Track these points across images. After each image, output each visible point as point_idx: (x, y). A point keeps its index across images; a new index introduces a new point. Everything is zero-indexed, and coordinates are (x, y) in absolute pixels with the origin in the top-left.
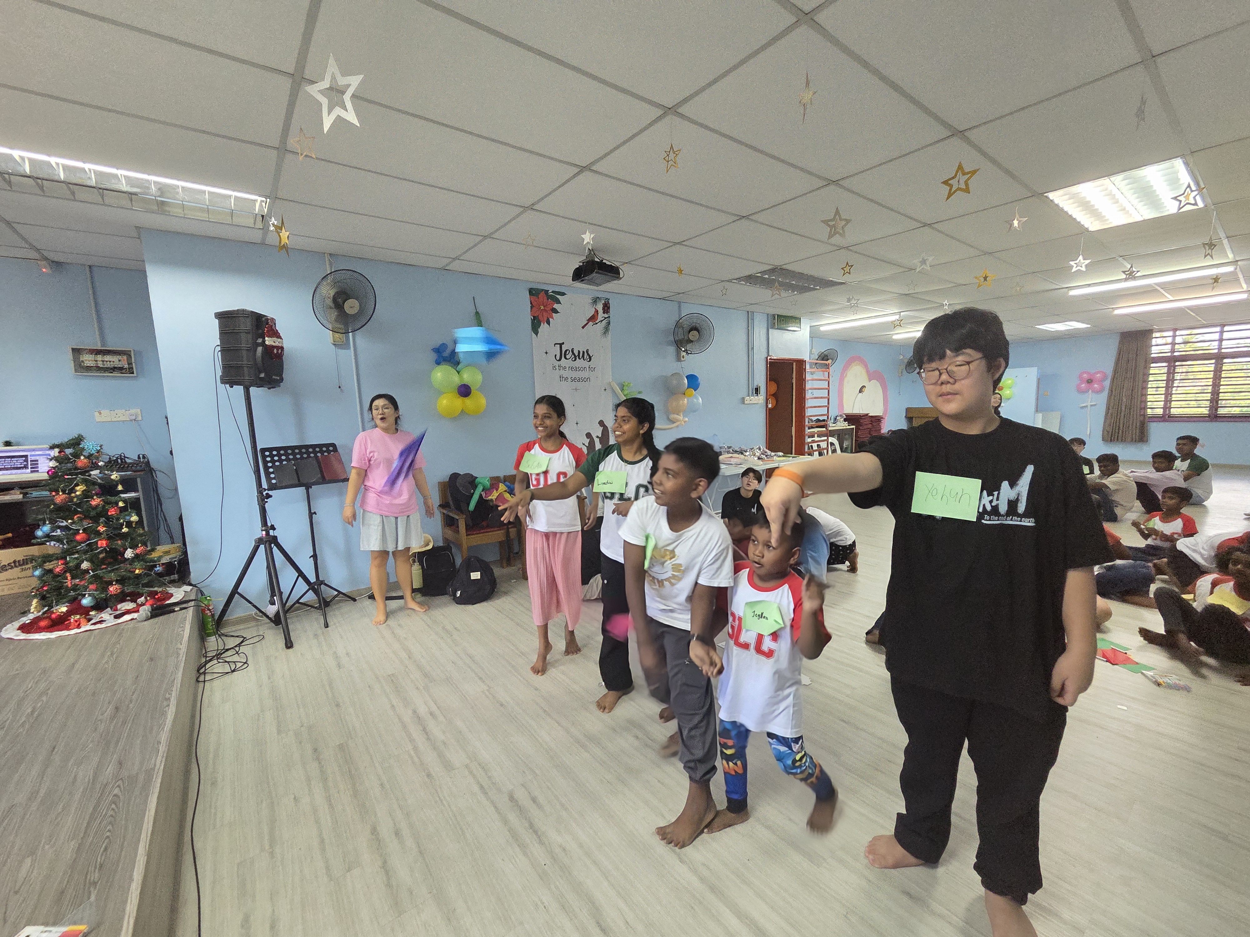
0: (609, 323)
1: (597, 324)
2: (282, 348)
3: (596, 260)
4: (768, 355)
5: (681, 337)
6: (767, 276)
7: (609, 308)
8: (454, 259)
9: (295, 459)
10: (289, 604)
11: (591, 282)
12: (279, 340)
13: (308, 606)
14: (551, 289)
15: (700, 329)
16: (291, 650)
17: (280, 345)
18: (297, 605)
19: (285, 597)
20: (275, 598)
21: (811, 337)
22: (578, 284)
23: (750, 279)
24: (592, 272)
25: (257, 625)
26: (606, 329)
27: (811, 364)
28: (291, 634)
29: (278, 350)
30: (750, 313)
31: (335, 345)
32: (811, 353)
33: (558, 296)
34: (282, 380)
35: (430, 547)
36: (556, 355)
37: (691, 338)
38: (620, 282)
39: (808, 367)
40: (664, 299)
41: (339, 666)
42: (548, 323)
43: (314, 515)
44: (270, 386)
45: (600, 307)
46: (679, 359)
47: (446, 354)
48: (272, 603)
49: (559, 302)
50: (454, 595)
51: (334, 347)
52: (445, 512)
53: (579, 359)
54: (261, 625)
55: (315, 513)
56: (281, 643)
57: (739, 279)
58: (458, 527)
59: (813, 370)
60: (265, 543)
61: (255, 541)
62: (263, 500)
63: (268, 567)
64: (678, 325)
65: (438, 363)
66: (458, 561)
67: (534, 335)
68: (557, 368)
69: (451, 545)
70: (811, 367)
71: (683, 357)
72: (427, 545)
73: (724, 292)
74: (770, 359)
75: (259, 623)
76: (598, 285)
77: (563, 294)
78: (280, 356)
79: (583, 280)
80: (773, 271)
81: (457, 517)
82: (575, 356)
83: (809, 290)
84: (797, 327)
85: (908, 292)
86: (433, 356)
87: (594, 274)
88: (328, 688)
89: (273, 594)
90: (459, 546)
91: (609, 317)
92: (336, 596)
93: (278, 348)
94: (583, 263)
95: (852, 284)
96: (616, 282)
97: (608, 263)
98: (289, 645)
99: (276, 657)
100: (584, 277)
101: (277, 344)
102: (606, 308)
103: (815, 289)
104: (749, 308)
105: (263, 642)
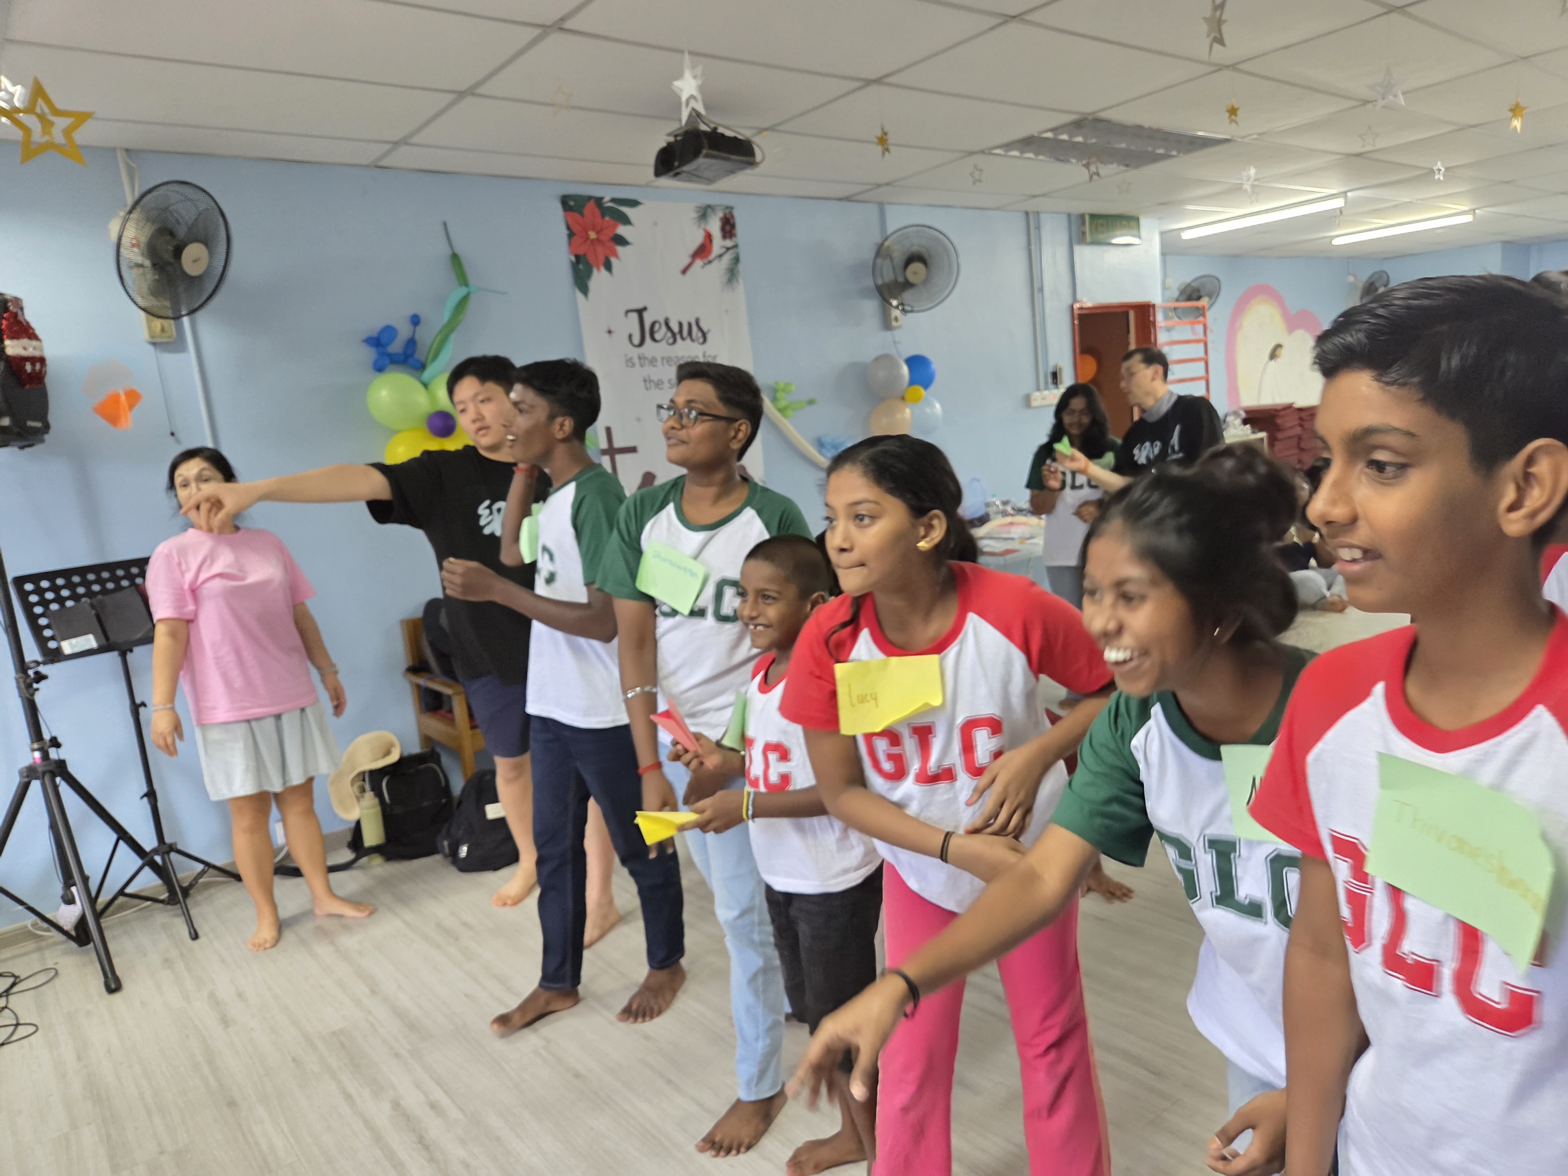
0: (737, 260)
1: (710, 262)
2: (42, 360)
3: (703, 127)
4: (1075, 300)
5: (888, 276)
6: (1064, 137)
7: (733, 226)
8: (396, 144)
9: (90, 594)
10: (103, 899)
11: (695, 177)
12: (34, 343)
13: (147, 899)
14: (607, 195)
15: (926, 256)
16: (117, 996)
17: (37, 353)
18: (121, 899)
19: (93, 886)
20: (73, 889)
21: (1164, 254)
22: (666, 182)
23: (1029, 143)
24: (696, 154)
25: (39, 949)
26: (732, 273)
27: (1166, 310)
28: (115, 961)
29: (33, 365)
30: (1031, 216)
31: (154, 344)
32: (1164, 288)
33: (625, 209)
34: (46, 427)
35: (394, 757)
36: (630, 336)
37: (912, 278)
38: (757, 170)
39: (1160, 317)
40: (847, 199)
41: (225, 1021)
42: (608, 267)
43: (142, 710)
44: (23, 443)
45: (715, 226)
46: (887, 324)
47: (396, 347)
48: (69, 900)
49: (626, 221)
50: (453, 854)
51: (151, 348)
52: (422, 681)
53: (683, 339)
54: (48, 947)
55: (143, 704)
56: (96, 980)
57: (1008, 146)
58: (451, 711)
59: (1170, 323)
60: (41, 777)
61: (21, 773)
62: (29, 686)
63: (53, 827)
64: (881, 251)
65: (379, 368)
66: (457, 785)
67: (579, 295)
68: (636, 361)
69: (438, 750)
70: (1166, 317)
71: (896, 319)
72: (388, 753)
73: (976, 174)
74: (1081, 308)
75: (43, 944)
76: (710, 181)
77: (633, 203)
78: (38, 378)
79: (677, 174)
80: (1078, 125)
81: (446, 691)
82: (674, 335)
83: (1155, 158)
84: (1133, 236)
85: (1361, 150)
86: (369, 354)
87: (701, 161)
88: (206, 1070)
89: (68, 881)
90: (456, 753)
91: (736, 246)
92: (202, 874)
93: (33, 360)
94: (676, 136)
95: (1246, 140)
96: (749, 171)
97: (729, 133)
98: (113, 985)
99: (89, 1014)
100: (679, 166)
101: (30, 352)
102: (728, 227)
103: (1166, 157)
104: (1031, 205)
105: (57, 982)
